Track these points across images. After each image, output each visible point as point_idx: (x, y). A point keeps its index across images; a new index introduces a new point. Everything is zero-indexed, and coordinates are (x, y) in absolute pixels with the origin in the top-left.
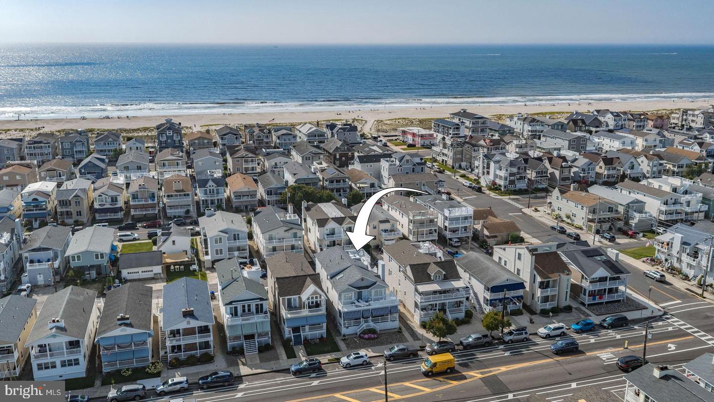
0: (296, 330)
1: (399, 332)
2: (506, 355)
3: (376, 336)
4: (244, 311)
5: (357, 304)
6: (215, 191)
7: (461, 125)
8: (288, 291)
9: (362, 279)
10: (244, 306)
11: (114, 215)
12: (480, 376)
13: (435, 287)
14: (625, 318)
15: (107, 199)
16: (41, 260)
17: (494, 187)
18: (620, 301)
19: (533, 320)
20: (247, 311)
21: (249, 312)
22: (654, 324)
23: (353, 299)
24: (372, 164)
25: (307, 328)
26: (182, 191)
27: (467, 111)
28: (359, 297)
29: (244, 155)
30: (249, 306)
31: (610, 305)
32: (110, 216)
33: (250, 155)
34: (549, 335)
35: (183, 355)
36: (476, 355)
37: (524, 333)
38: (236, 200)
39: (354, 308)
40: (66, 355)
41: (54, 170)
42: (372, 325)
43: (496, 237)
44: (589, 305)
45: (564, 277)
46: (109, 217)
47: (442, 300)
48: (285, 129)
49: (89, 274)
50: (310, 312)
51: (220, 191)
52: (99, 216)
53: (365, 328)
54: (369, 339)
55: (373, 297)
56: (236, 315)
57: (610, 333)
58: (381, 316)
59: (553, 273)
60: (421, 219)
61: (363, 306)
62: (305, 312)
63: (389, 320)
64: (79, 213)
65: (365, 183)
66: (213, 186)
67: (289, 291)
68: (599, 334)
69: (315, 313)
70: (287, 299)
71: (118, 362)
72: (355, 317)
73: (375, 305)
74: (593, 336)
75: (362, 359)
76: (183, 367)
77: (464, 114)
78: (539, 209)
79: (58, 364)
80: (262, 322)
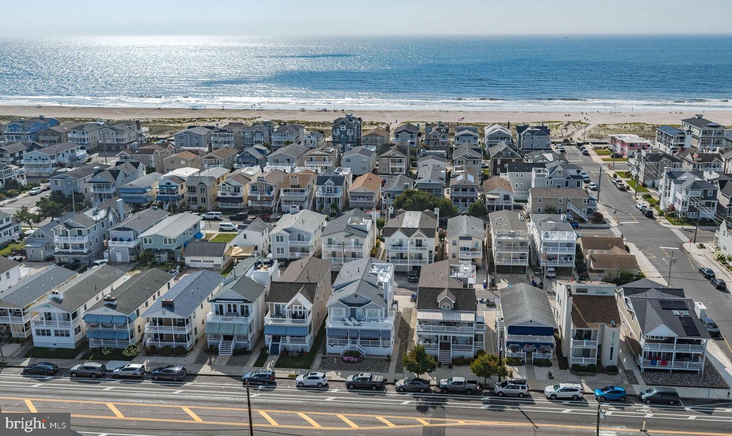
0: (276, 338)
1: (387, 360)
2: (482, 408)
3: (356, 359)
4: (230, 310)
5: (348, 321)
6: (333, 190)
7: (686, 134)
8: (277, 297)
9: (356, 296)
10: (229, 306)
11: (235, 205)
12: (426, 424)
13: (438, 316)
14: (675, 394)
15: (231, 189)
16: (123, 239)
17: (671, 214)
18: (696, 372)
19: (553, 375)
20: (232, 310)
21: (235, 313)
22: (718, 410)
23: (344, 315)
24: (522, 173)
25: (288, 338)
26: (298, 186)
27: (703, 117)
28: (353, 315)
29: (392, 154)
30: (235, 306)
31: (677, 375)
32: (231, 205)
33: (397, 155)
34: (555, 395)
35: (160, 344)
36: (447, 401)
37: (520, 388)
38: (352, 201)
39: (342, 326)
40: (58, 326)
41: (213, 158)
42: (358, 346)
43: (602, 271)
44: (646, 370)
45: (608, 329)
46: (229, 207)
47: (444, 332)
48: (469, 129)
49: (159, 257)
50: (293, 322)
51: (338, 190)
52: (221, 205)
53: (349, 350)
54: (348, 361)
55: (367, 316)
56: (222, 313)
57: (643, 409)
58: (371, 339)
59: (594, 320)
60: (507, 240)
61: (351, 325)
62: (288, 322)
63: (381, 346)
64: (204, 200)
65: (498, 194)
66: (331, 184)
67: (279, 297)
68: (626, 408)
69: (298, 324)
70: (276, 305)
71: (116, 340)
72: (342, 335)
73: (366, 326)
74: (616, 408)
75: (318, 381)
76: (156, 356)
77: (698, 121)
78: (705, 244)
79: (53, 333)
80: (241, 325)
